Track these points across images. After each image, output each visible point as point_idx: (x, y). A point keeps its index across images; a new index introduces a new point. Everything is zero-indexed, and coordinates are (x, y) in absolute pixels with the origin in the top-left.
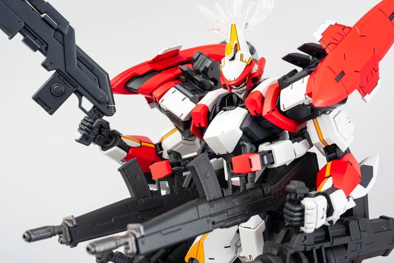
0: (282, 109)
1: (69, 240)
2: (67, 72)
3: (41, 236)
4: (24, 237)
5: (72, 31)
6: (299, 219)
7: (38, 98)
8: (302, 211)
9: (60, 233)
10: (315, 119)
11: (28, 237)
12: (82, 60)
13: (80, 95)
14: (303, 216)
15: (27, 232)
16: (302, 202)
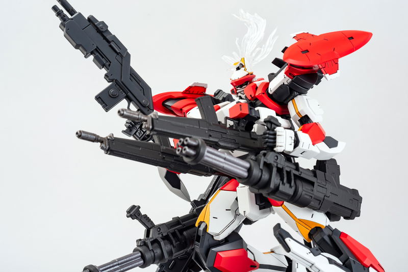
0: (269, 91)
1: (107, 148)
2: (122, 82)
3: (88, 137)
4: (77, 133)
5: (128, 56)
6: (272, 140)
7: (99, 97)
8: (275, 134)
9: (102, 142)
10: (293, 100)
11: (80, 134)
12: (133, 76)
13: (130, 100)
14: (275, 139)
15: (80, 131)
16: (275, 130)
